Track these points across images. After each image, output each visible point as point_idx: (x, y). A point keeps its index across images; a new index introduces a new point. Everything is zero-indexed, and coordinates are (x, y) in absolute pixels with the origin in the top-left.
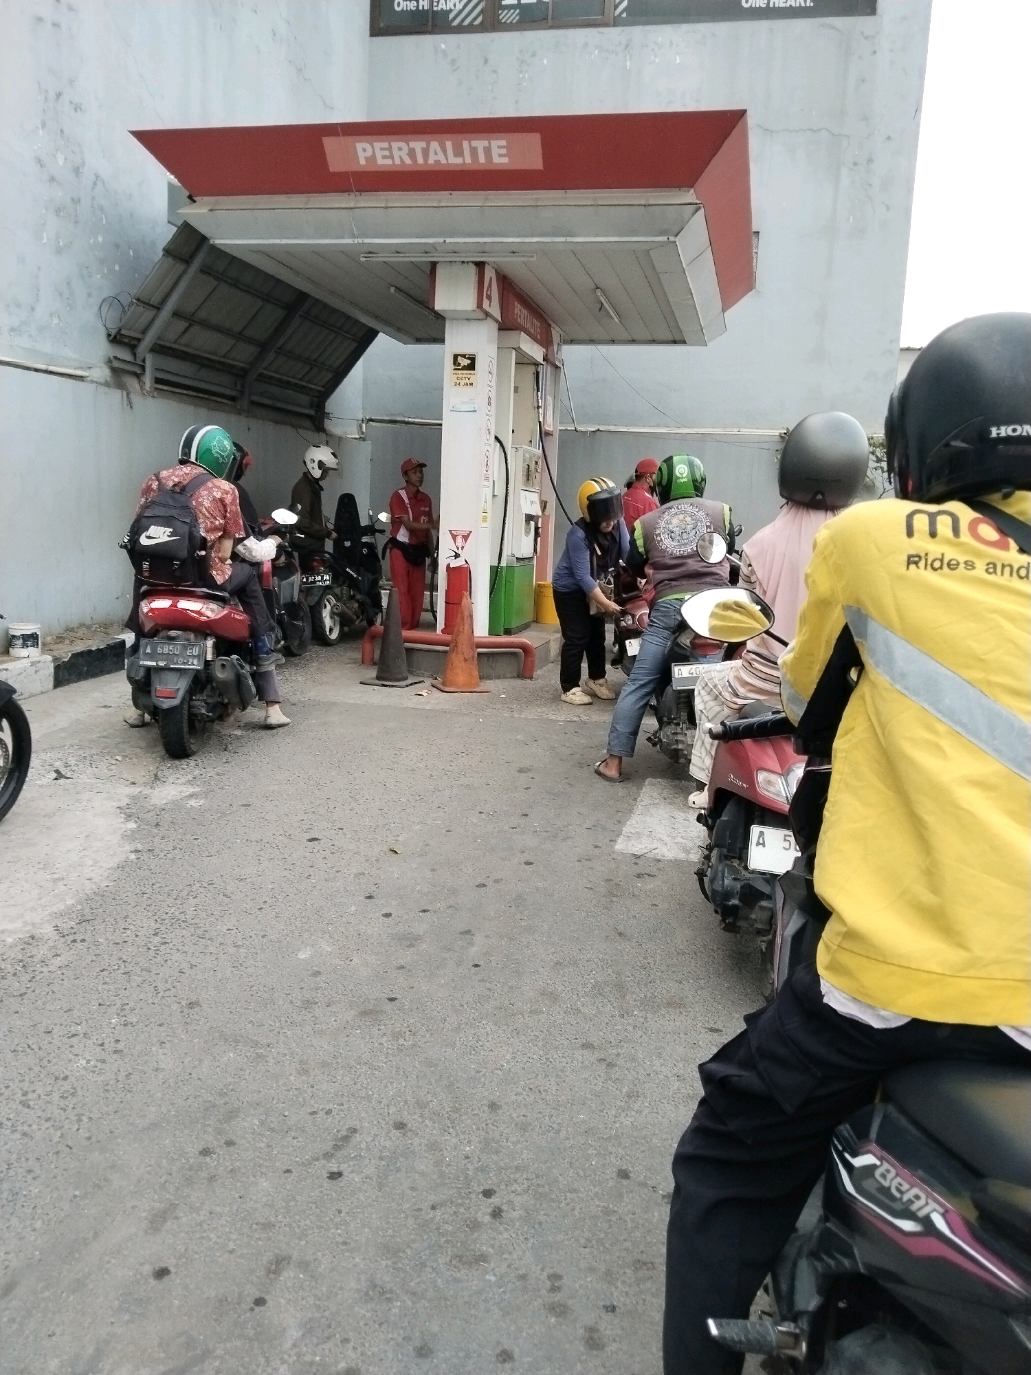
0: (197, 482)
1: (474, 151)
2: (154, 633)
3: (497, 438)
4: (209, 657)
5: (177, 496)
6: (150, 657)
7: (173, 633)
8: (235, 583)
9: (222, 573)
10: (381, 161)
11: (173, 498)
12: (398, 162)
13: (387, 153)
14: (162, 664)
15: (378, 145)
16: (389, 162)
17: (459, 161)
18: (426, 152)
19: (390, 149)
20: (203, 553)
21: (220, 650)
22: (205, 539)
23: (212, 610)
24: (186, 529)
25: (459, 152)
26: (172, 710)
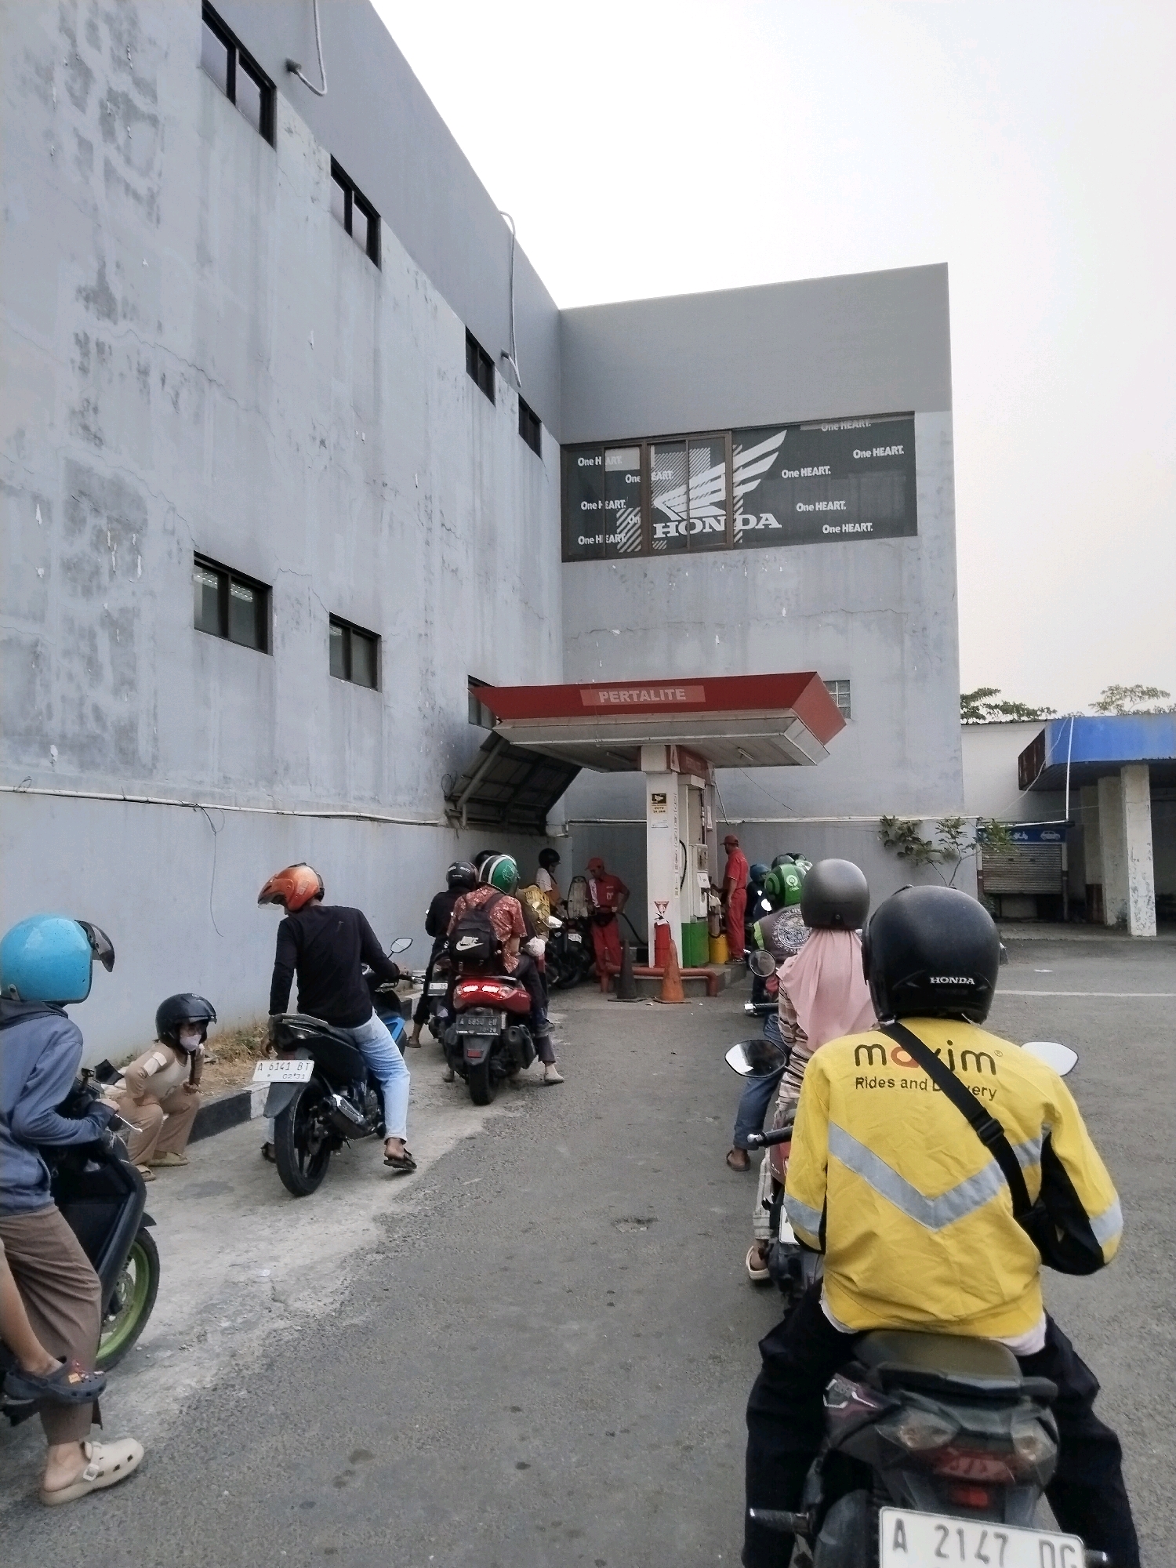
0: (493, 900)
1: (666, 695)
2: (463, 1010)
3: (681, 842)
4: (503, 1027)
5: (480, 913)
6: (463, 1027)
7: (479, 1009)
8: (521, 970)
9: (513, 963)
10: (612, 700)
11: (477, 915)
12: (623, 700)
13: (617, 696)
14: (471, 1032)
15: (611, 693)
16: (618, 701)
17: (658, 699)
18: (639, 696)
19: (618, 695)
20: (499, 952)
21: (510, 1021)
22: (500, 942)
23: (506, 991)
24: (487, 936)
25: (657, 695)
26: (479, 1065)
